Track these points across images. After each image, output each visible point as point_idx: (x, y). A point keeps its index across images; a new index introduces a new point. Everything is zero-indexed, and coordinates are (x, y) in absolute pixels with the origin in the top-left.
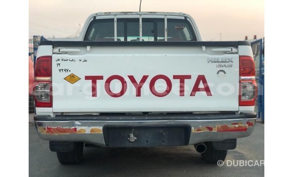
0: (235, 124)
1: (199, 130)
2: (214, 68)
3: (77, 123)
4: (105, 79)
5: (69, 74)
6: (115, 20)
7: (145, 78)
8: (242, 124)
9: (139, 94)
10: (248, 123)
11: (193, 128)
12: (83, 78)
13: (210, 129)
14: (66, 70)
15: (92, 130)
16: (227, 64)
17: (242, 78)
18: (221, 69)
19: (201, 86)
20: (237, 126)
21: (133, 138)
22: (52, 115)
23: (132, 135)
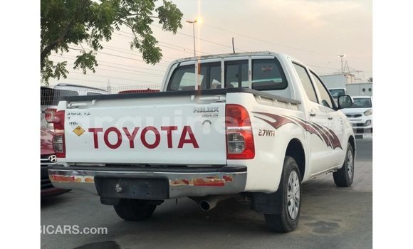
0: (211, 178)
1: (175, 183)
2: (200, 118)
3: (75, 172)
4: (104, 130)
5: (76, 126)
6: (197, 65)
7: (137, 129)
8: (218, 178)
9: (132, 145)
10: (224, 177)
11: (170, 181)
12: (87, 130)
13: (187, 182)
14: (74, 123)
15: (86, 180)
16: (212, 114)
17: (229, 128)
18: (207, 119)
19: (188, 137)
20: (213, 180)
21: (118, 188)
22: (66, 165)
23: (117, 186)
